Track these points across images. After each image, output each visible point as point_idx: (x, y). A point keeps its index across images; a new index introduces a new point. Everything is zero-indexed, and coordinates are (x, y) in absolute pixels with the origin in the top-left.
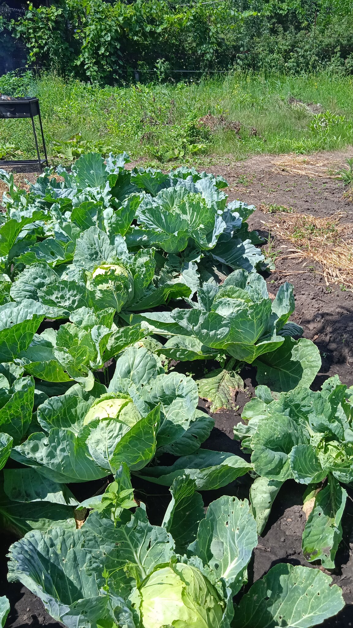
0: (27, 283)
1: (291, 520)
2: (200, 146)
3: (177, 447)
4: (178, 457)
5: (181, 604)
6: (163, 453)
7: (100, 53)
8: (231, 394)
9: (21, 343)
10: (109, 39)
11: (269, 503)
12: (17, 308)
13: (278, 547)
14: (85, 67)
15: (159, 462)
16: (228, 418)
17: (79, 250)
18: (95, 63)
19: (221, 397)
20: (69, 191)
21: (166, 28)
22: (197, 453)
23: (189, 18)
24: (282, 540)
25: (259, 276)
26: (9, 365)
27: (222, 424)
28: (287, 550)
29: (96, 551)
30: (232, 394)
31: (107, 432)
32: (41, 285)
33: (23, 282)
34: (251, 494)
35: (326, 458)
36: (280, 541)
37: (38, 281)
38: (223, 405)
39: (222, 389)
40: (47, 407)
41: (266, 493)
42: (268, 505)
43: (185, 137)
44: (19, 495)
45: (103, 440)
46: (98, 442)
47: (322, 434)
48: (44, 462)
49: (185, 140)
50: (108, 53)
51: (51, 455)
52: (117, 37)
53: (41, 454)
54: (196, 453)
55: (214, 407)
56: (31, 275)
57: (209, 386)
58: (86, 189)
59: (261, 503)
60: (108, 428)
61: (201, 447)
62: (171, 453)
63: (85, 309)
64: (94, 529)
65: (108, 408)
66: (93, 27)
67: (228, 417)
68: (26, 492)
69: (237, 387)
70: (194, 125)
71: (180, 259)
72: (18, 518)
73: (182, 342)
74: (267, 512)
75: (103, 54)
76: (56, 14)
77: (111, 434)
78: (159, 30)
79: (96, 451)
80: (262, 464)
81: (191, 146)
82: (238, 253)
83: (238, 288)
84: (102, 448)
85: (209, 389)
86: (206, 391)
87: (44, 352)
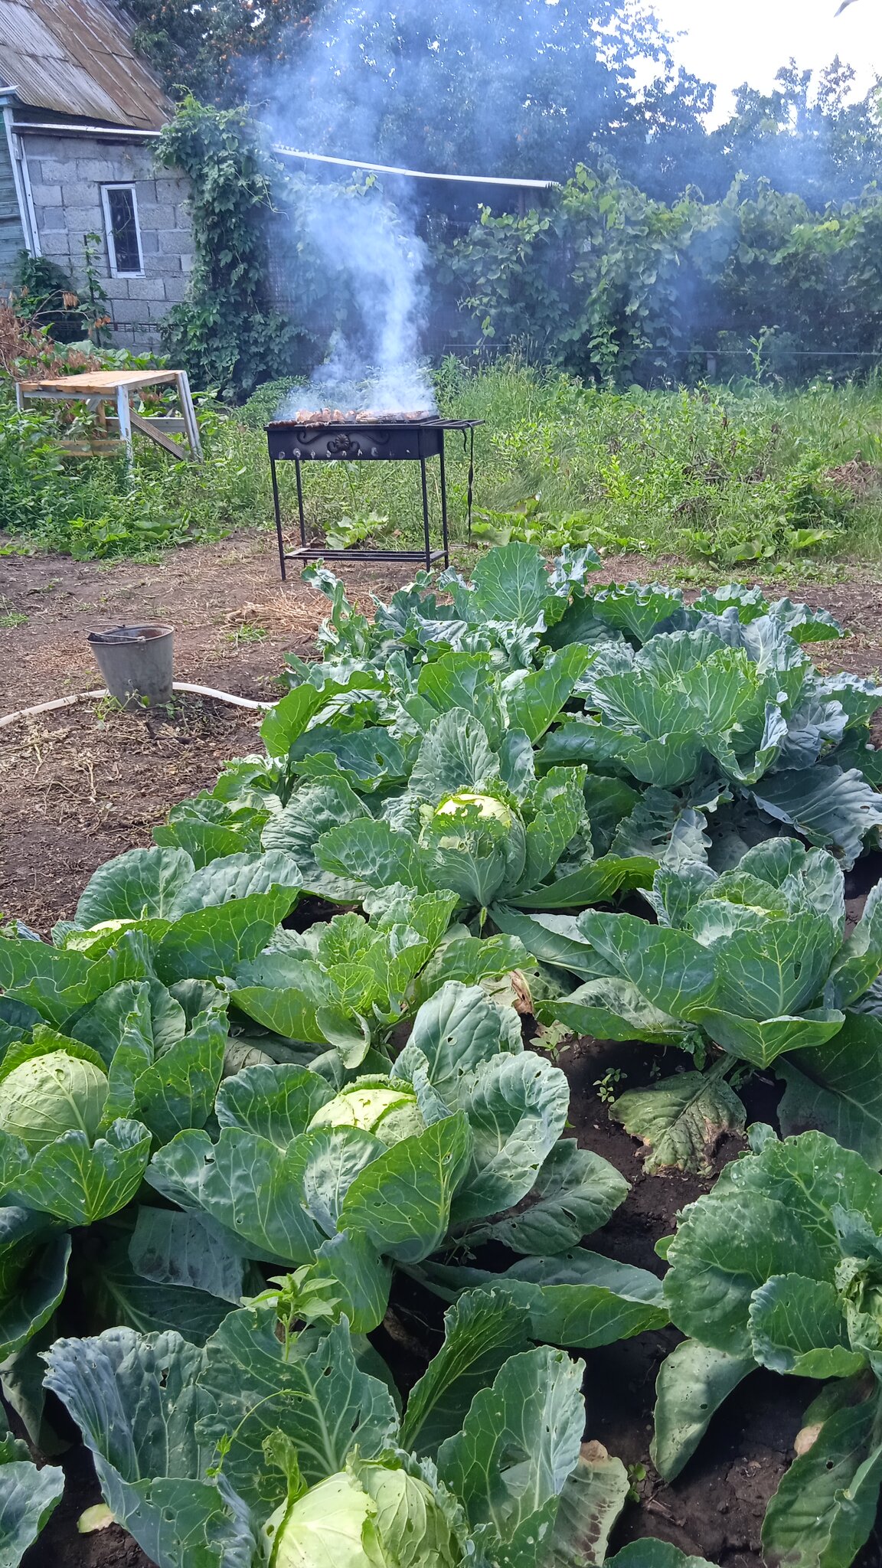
0: (300, 819)
1: (757, 1465)
2: (819, 535)
3: (523, 1231)
4: (521, 1257)
5: (358, 1549)
6: (489, 1240)
7: (628, 310)
8: (706, 1138)
9: (243, 943)
10: (653, 280)
11: (704, 1407)
12: (250, 867)
13: (706, 1521)
14: (590, 346)
15: (472, 1257)
16: (681, 1194)
17: (426, 758)
18: (614, 336)
19: (676, 1140)
20: (455, 626)
21: (795, 255)
22: (570, 1257)
23: (854, 231)
24: (721, 1506)
25: (829, 859)
26: (204, 985)
27: (664, 1203)
28: (728, 1534)
29: (230, 1399)
30: (709, 1138)
31: (343, 1158)
32: (325, 826)
33: (292, 816)
34: (661, 1378)
35: (859, 1324)
36: (714, 1509)
37: (325, 815)
38: (676, 1159)
39: (686, 1123)
40: (242, 1083)
41: (697, 1380)
42: (697, 1411)
43: (782, 512)
44: (155, 1266)
45: (333, 1174)
46: (322, 1177)
47: (862, 1262)
48: (200, 1198)
49: (782, 519)
50: (647, 312)
51: (215, 1185)
52: (672, 276)
53: (197, 1179)
54: (566, 1254)
55: (652, 1160)
56: (311, 802)
57: (654, 1108)
58: (488, 623)
59: (684, 1404)
60: (346, 1149)
61: (580, 1244)
62: (506, 1242)
63: (400, 887)
64: (234, 1349)
65: (358, 1106)
66: (618, 256)
67: (681, 1190)
68: (171, 1263)
69: (725, 1123)
70: (810, 485)
71: (676, 800)
72: (146, 1316)
73: (612, 995)
74: (695, 1429)
75: (634, 313)
76: (536, 229)
77: (349, 1165)
78: (777, 259)
79: (316, 1196)
80: (691, 1304)
81: (796, 534)
82: (825, 801)
83: (761, 882)
84: (328, 1191)
85: (651, 1116)
86: (644, 1120)
87: (291, 970)
